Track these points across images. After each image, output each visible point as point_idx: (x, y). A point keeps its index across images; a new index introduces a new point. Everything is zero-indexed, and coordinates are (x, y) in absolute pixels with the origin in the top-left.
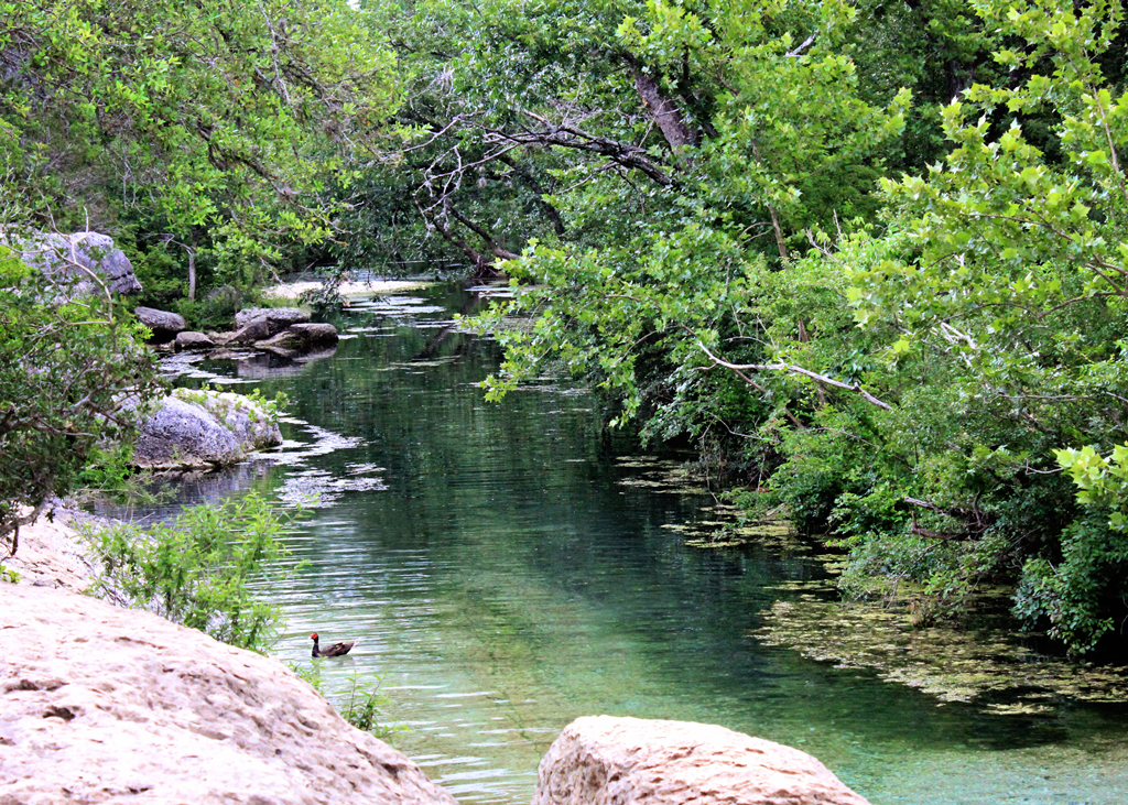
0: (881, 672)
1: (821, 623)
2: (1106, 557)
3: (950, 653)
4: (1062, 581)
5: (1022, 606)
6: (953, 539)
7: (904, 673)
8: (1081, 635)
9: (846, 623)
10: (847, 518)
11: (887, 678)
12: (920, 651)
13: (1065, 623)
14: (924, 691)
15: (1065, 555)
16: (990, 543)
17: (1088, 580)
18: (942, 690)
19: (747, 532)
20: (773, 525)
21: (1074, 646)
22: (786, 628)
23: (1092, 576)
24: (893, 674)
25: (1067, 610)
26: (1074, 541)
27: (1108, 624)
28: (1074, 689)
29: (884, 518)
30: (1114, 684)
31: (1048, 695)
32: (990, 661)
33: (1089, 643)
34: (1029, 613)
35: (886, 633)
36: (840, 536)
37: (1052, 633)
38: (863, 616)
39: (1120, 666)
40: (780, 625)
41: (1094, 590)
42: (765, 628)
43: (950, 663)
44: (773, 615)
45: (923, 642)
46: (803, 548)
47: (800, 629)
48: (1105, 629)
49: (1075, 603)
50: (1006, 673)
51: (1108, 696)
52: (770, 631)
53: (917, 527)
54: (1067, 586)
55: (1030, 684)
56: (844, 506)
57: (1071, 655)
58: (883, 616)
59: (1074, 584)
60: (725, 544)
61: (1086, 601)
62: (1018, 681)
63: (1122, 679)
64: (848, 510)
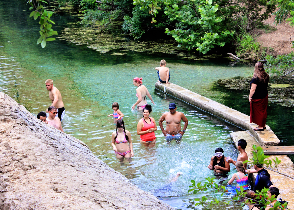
0: (88, 45)
1: (76, 33)
2: (142, 15)
3: (105, 40)
4: (132, 21)
5: (124, 28)
6: (108, 11)
7: (93, 46)
8: (137, 35)
9: (82, 33)
10: (84, 5)
11: (89, 47)
12: (98, 40)
13: (133, 32)
14: (97, 51)
15: (133, 15)
16: (116, 12)
17: (138, 21)
18: (101, 50)
19: (61, 8)
20: (68, 6)
21: (136, 37)
22: (67, 35)
23: (139, 20)
24: (91, 46)
25: (134, 29)
26: (135, 11)
27: (144, 32)
28: (134, 49)
29: (93, 5)
30: (144, 47)
31: (128, 50)
32: (115, 42)
33: (139, 36)
34: (126, 29)
35: (91, 35)
36: (83, 10)
37: (131, 34)
38: (86, 31)
39: (146, 42)
40: (65, 34)
41: (140, 23)
42: (62, 35)
43: (105, 43)
44: (64, 31)
45: (100, 37)
46: (74, 13)
47: (70, 35)
48: (143, 33)
49: (136, 27)
50: (119, 45)
51: (141, 50)
52: (63, 36)
53: (99, 8)
54: (134, 23)
55: (124, 47)
56: (83, 2)
57: (135, 39)
58: (91, 31)
59: (135, 22)
60: (55, 12)
61: (138, 26)
62: (121, 47)
63: (146, 45)
64: (84, 3)
